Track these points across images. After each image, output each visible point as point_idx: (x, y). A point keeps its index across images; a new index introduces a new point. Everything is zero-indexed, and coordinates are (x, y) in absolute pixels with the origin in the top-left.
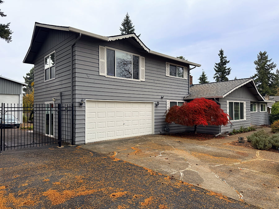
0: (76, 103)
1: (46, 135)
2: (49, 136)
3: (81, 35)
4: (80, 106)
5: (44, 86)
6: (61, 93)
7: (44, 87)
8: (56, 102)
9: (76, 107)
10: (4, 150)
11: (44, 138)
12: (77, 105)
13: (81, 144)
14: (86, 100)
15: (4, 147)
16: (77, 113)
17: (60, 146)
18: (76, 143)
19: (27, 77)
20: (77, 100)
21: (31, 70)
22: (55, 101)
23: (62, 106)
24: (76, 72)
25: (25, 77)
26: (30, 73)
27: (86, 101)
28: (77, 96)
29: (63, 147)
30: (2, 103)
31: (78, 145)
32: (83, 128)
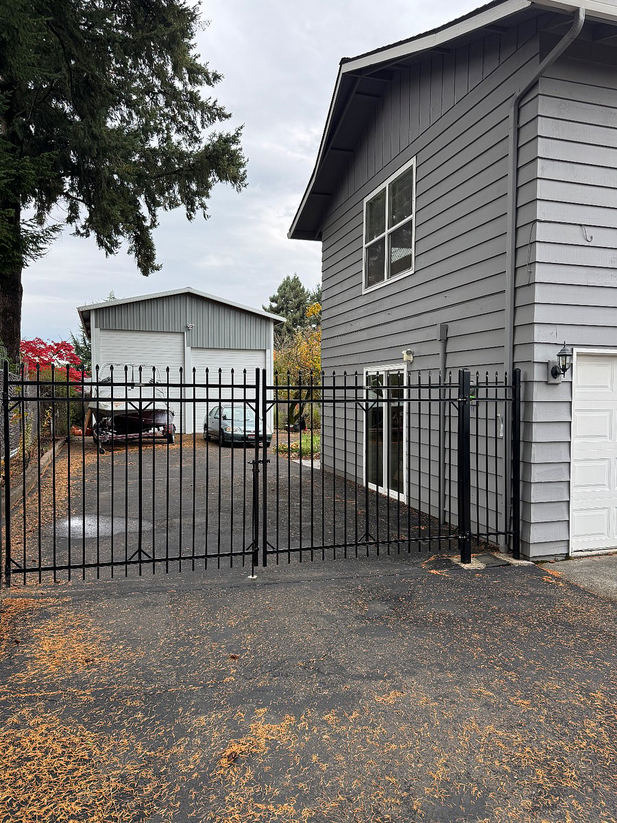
0: (536, 366)
1: (372, 486)
2: (383, 490)
3: (582, 17)
4: (552, 381)
5: (361, 310)
6: (444, 328)
7: (362, 312)
8: (416, 367)
9: (536, 388)
10: (265, 565)
11: (361, 497)
12: (538, 374)
13: (552, 559)
14: (576, 350)
15: (265, 553)
16: (538, 414)
17: (466, 559)
18: (534, 552)
19: (271, 306)
20: (540, 354)
21: (280, 288)
22: (410, 363)
23: (447, 381)
24: (537, 220)
25: (267, 307)
26: (277, 294)
27: (579, 355)
28: (539, 334)
29: (482, 566)
30: (258, 370)
31: (540, 561)
32: (558, 485)
